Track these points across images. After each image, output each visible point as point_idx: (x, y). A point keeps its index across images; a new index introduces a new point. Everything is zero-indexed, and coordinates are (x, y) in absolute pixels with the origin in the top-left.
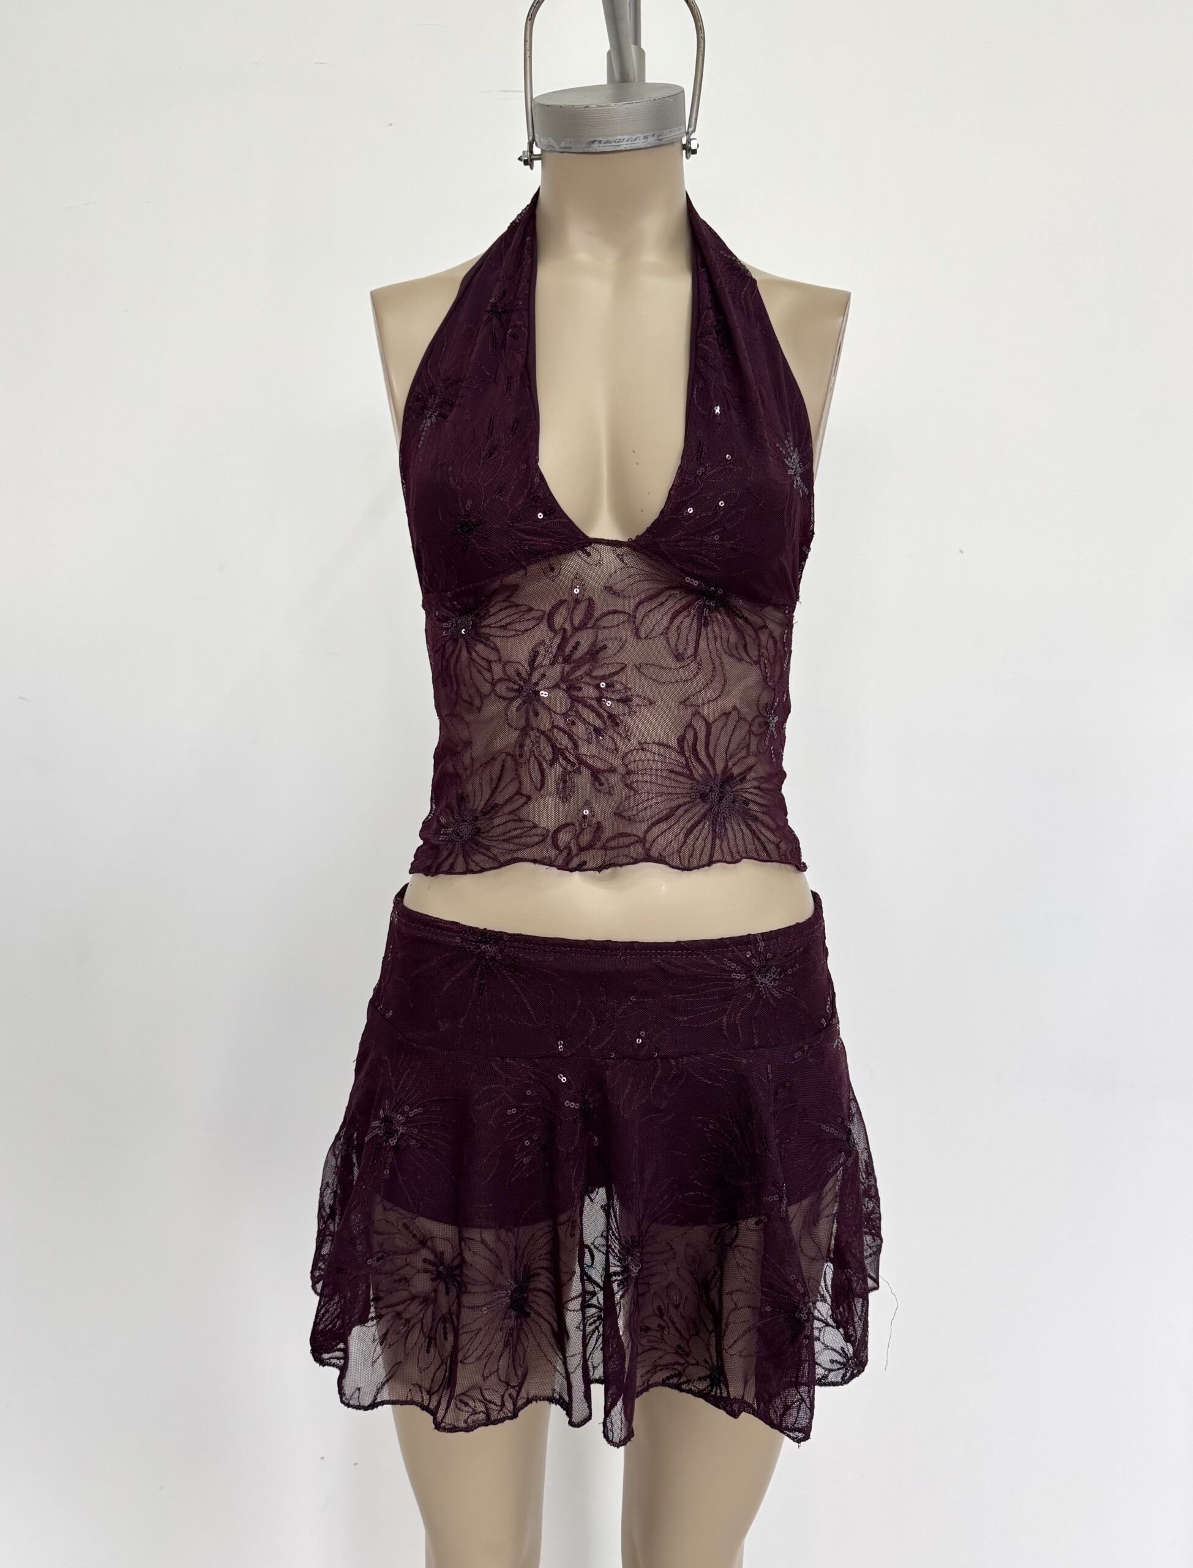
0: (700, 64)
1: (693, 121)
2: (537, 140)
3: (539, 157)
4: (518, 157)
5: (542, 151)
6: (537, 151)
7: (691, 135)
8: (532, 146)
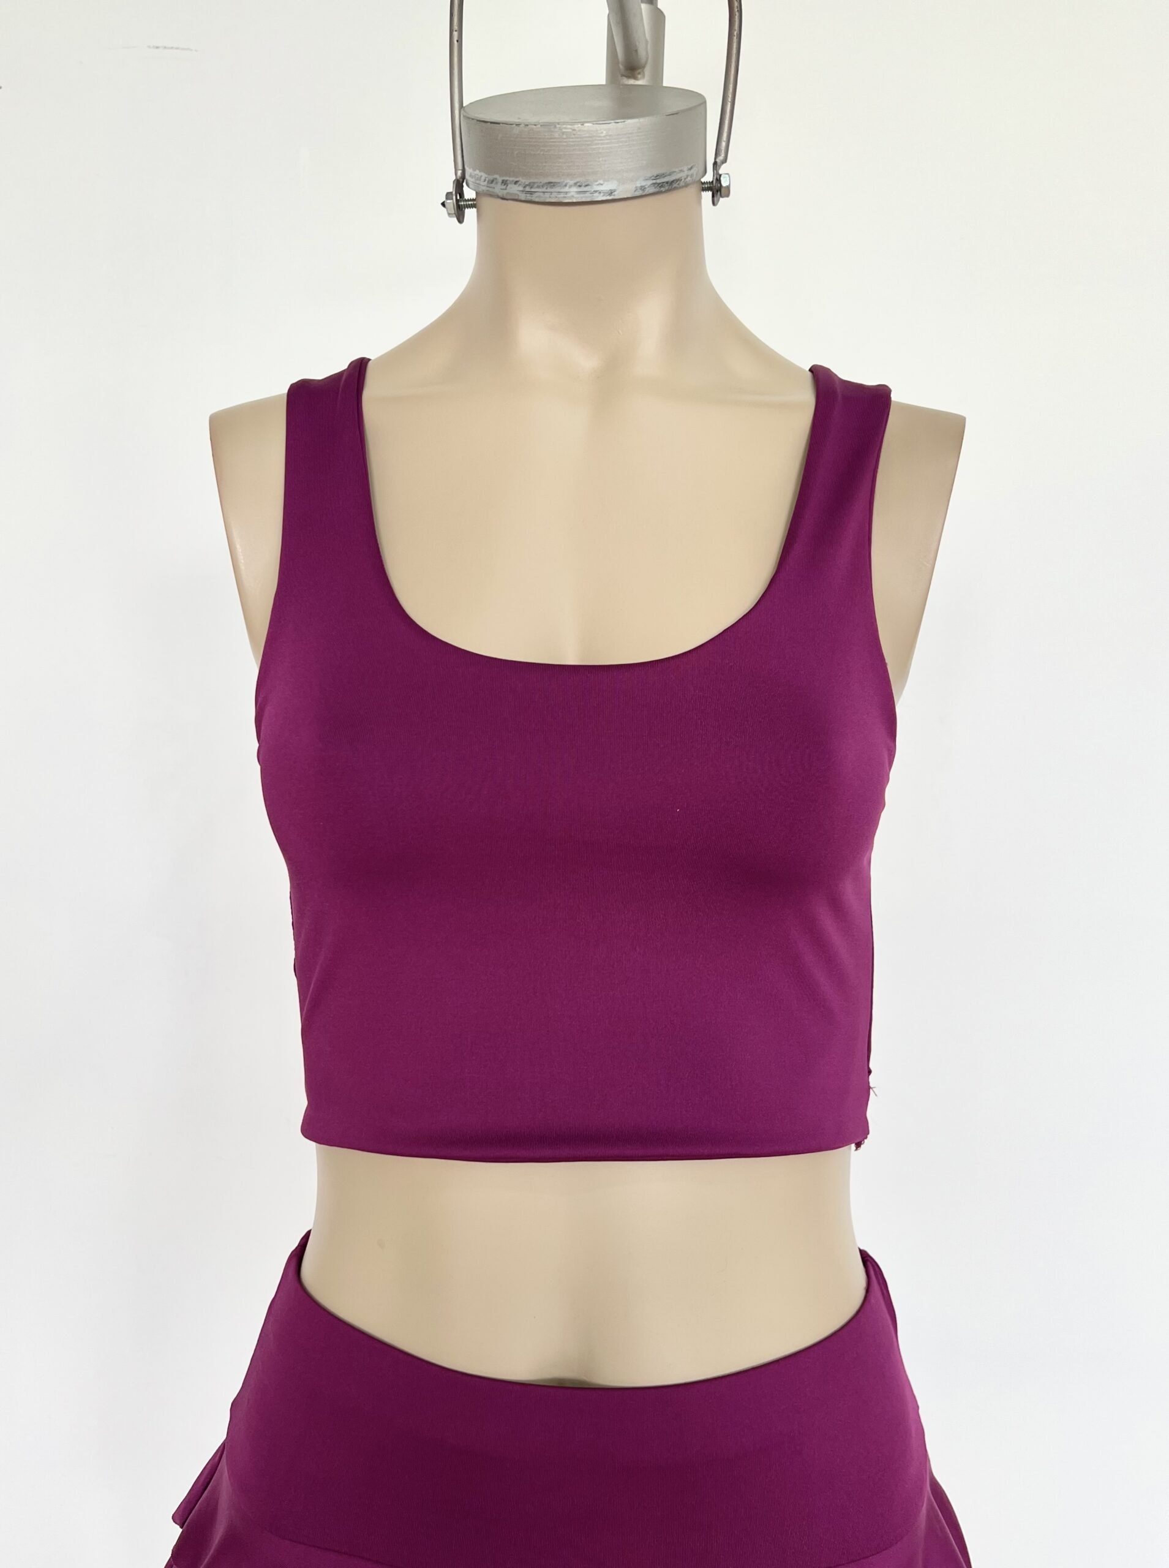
0: (734, 51)
1: (724, 144)
2: (467, 177)
3: (473, 204)
4: (442, 202)
5: (477, 193)
6: (469, 193)
7: (720, 166)
8: (463, 186)
